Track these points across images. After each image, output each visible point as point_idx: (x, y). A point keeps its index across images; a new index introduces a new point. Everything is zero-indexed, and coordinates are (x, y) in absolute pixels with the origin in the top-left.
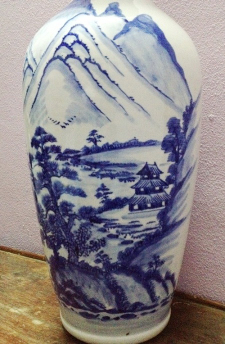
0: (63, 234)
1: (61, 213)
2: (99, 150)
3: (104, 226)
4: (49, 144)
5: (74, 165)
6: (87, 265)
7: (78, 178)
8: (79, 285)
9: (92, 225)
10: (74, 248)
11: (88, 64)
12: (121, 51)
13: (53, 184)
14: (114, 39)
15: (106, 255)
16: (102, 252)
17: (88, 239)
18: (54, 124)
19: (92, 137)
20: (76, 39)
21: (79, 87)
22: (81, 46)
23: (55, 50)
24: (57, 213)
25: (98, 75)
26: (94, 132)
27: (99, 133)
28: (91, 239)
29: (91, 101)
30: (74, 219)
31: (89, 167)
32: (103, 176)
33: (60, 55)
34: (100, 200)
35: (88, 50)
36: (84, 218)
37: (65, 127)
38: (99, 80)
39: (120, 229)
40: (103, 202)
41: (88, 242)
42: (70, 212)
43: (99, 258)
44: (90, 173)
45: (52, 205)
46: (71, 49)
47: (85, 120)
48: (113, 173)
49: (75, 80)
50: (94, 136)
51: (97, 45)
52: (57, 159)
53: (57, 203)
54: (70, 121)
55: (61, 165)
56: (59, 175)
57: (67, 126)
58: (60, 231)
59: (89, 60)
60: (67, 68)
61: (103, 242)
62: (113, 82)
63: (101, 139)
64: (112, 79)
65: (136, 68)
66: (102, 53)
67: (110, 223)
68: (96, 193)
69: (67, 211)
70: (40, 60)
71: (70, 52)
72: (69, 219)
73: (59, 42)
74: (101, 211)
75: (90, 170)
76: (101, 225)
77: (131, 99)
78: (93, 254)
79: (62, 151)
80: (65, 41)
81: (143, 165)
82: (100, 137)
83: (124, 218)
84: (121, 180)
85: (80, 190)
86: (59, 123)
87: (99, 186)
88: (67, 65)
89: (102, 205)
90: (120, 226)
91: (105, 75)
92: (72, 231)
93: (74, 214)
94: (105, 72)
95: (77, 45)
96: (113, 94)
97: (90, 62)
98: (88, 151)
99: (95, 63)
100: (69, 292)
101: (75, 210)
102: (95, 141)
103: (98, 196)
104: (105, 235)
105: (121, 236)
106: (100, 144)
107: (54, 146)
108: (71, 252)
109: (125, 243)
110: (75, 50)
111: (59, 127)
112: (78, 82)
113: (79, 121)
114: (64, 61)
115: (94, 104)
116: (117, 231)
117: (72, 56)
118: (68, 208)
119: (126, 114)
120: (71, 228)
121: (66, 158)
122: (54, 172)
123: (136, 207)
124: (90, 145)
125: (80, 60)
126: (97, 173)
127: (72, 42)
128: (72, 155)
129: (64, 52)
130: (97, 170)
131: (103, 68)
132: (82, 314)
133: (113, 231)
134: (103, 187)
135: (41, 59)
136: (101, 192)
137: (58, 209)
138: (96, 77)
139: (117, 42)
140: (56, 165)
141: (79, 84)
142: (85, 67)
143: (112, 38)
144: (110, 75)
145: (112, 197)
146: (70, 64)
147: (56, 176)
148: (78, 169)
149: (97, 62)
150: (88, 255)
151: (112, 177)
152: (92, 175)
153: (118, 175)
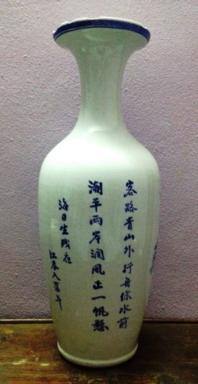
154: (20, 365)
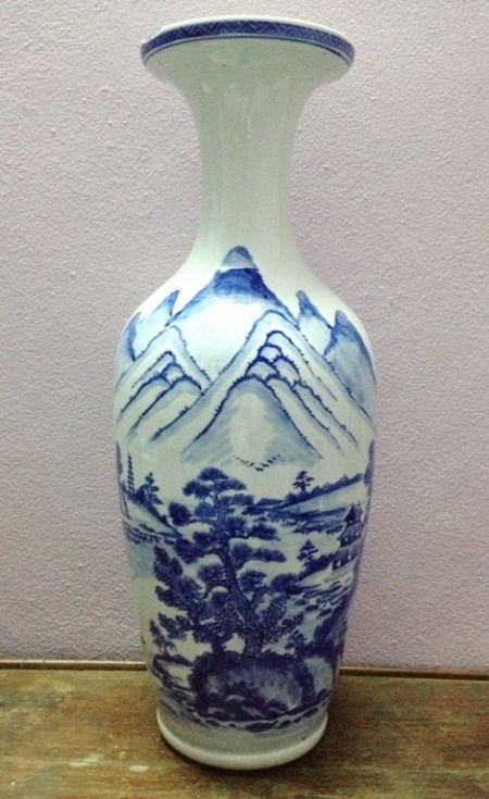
0: (241, 617)
1: (241, 588)
2: (305, 497)
3: (304, 596)
4: (231, 493)
5: (273, 520)
6: (274, 654)
7: (276, 538)
8: (255, 686)
9: (289, 598)
10: (257, 635)
11: (297, 388)
12: (333, 369)
13: (232, 547)
14: (325, 354)
15: (301, 636)
16: (297, 632)
17: (280, 618)
18: (244, 466)
19: (300, 481)
20: (279, 354)
21: (286, 416)
22: (287, 364)
23: (247, 365)
24: (233, 589)
25: (309, 402)
26: (302, 474)
27: (308, 475)
28: (285, 617)
29: (301, 435)
30: (262, 595)
31: (293, 521)
32: (310, 530)
33: (258, 374)
34: (303, 562)
35: (297, 370)
36: (278, 590)
37: (261, 470)
38: (312, 408)
39: (320, 597)
40: (306, 564)
41: (280, 623)
42: (257, 586)
43: (292, 641)
44: (294, 528)
45: (224, 578)
46: (274, 367)
47: (292, 460)
48: (322, 524)
49: (281, 408)
50: (302, 479)
51: (307, 362)
52: (245, 513)
53: (235, 575)
54: (270, 462)
55: (251, 521)
56: (246, 534)
57: (266, 469)
58: (235, 614)
59: (298, 382)
60: (270, 392)
61: (300, 619)
62: (327, 409)
63: (311, 482)
64: (326, 405)
65: (348, 389)
66: (314, 373)
67: (311, 591)
68: (298, 554)
69: (253, 583)
70: (216, 375)
71: (272, 372)
72: (254, 596)
73: (253, 355)
74: (303, 576)
75: (294, 524)
76: (299, 597)
77: (343, 427)
78: (284, 639)
79: (256, 502)
80: (264, 354)
81: (350, 509)
82: (310, 479)
83: (326, 581)
84: (328, 532)
85: (276, 552)
86: (252, 464)
87: (304, 544)
88: (270, 388)
89: (304, 569)
90: (321, 593)
91: (317, 402)
92: (257, 611)
93: (265, 587)
94: (318, 398)
95: (281, 362)
96: (326, 424)
97: (301, 385)
98: (293, 500)
99: (306, 387)
100: (234, 701)
101: (267, 581)
102: (303, 486)
103: (301, 557)
104: (301, 609)
105: (321, 606)
106: (309, 489)
107: (241, 496)
108: (250, 641)
109: (324, 613)
110: (279, 369)
111: (252, 469)
112: (285, 411)
113: (283, 461)
114: (264, 382)
115: (305, 438)
116: (318, 601)
117: (277, 376)
118: (256, 579)
119: (338, 447)
120: (256, 607)
121: (261, 511)
122: (237, 532)
123: (339, 564)
124: (297, 491)
125: (288, 383)
126: (304, 527)
127: (274, 357)
128: (271, 507)
129: (262, 370)
130: (303, 523)
131: (316, 393)
132: (250, 729)
133: (312, 602)
134: (308, 546)
135: (220, 374)
136: (306, 552)
137: (236, 584)
138: (308, 404)
139: (329, 357)
140: (242, 523)
141: (287, 414)
142: (294, 392)
143: (322, 353)
144: (324, 401)
145: (317, 556)
146: (274, 388)
147: (242, 537)
148: (276, 525)
149: (309, 385)
150: (277, 641)
151: (319, 529)
152: (297, 531)
153: (326, 526)
154: (85, 768)
